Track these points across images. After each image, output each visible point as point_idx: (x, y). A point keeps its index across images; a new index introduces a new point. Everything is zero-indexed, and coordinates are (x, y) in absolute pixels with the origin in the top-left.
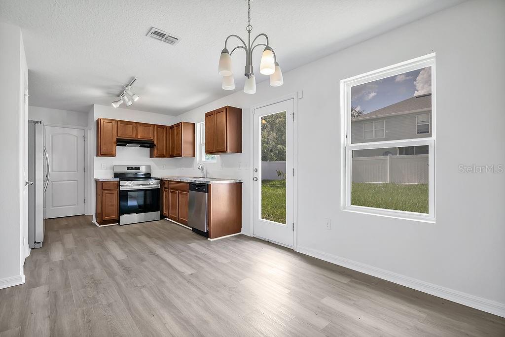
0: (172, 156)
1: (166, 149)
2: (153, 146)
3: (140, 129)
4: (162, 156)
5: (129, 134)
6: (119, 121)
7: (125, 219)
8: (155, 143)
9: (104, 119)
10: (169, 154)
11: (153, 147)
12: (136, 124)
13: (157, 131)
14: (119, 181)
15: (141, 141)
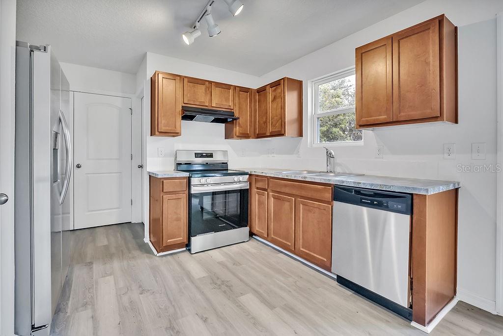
0: (259, 136)
1: (250, 126)
2: (234, 119)
3: (216, 91)
4: (245, 136)
5: (201, 98)
6: (186, 77)
7: (198, 242)
8: (237, 115)
9: (163, 73)
10: (255, 133)
11: (232, 122)
12: (210, 85)
13: (239, 96)
14: (189, 179)
15: (217, 111)
